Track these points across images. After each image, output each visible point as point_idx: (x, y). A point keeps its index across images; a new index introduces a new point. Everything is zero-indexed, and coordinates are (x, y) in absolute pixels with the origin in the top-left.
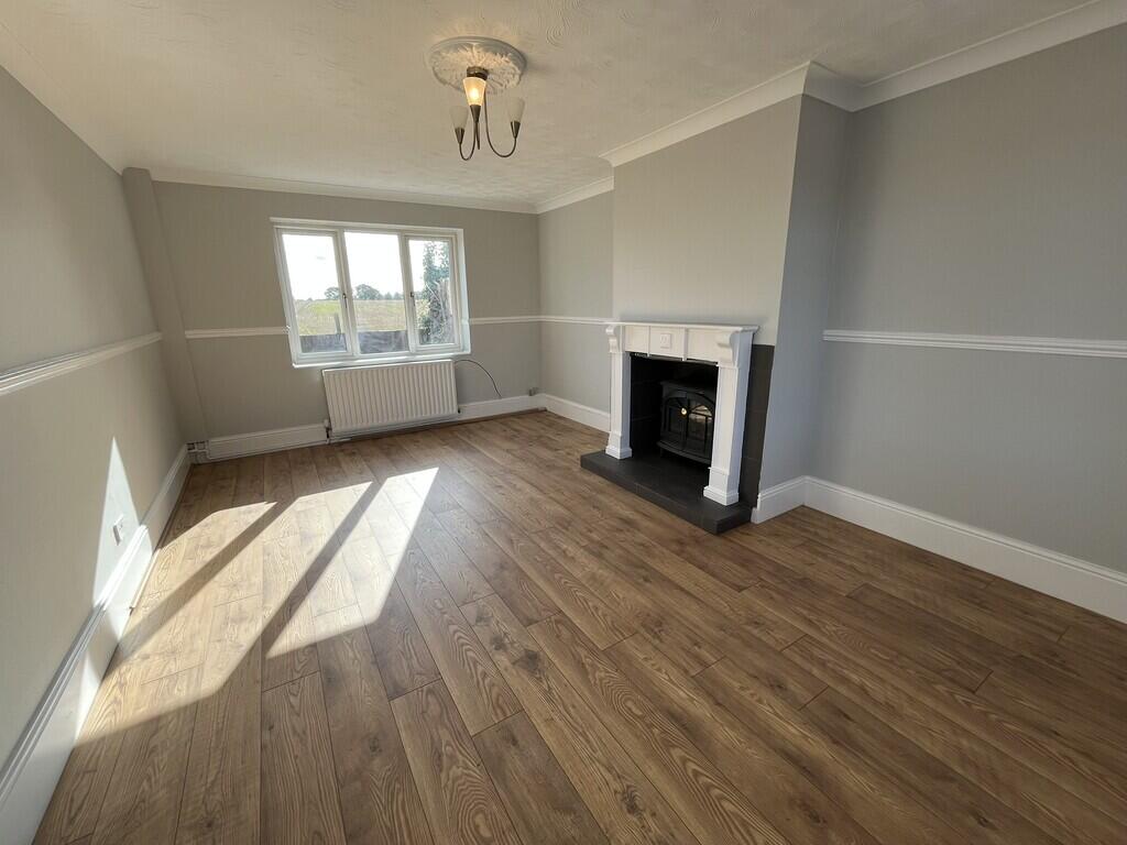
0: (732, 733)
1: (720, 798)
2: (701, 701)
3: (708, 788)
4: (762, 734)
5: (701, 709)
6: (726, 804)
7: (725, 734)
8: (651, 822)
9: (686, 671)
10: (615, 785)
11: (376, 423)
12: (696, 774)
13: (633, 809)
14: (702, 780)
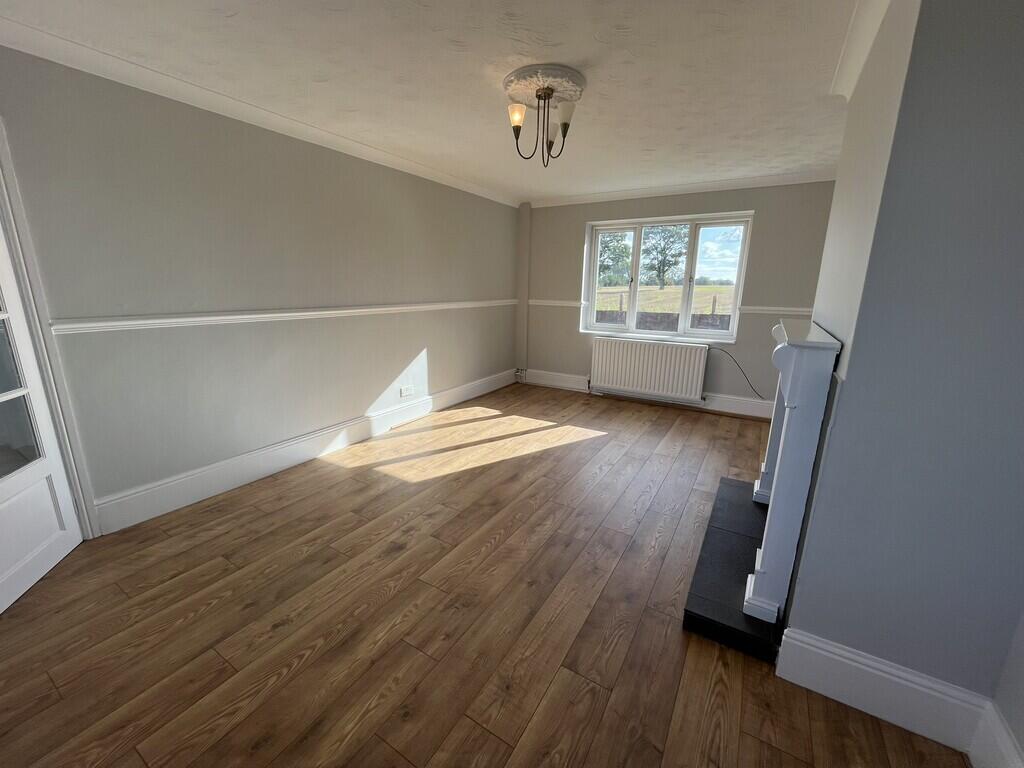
0: (341, 676)
1: (280, 674)
2: (374, 652)
3: (289, 666)
4: (343, 699)
5: (365, 651)
6: (275, 678)
7: (339, 672)
8: (266, 637)
9: (408, 634)
10: (293, 615)
11: (643, 390)
12: (302, 656)
13: (275, 626)
14: (296, 662)
